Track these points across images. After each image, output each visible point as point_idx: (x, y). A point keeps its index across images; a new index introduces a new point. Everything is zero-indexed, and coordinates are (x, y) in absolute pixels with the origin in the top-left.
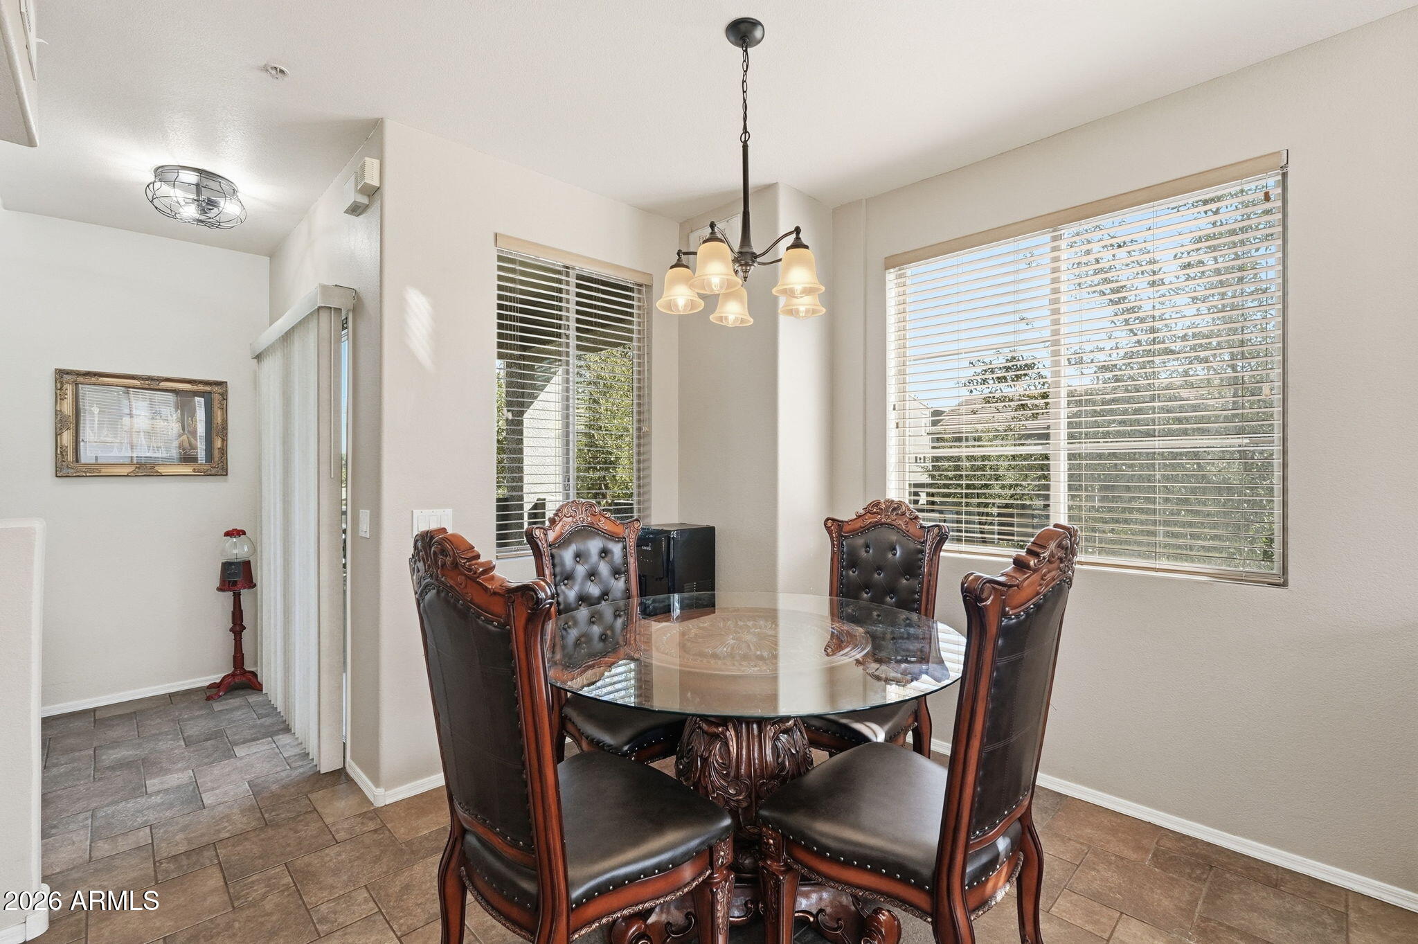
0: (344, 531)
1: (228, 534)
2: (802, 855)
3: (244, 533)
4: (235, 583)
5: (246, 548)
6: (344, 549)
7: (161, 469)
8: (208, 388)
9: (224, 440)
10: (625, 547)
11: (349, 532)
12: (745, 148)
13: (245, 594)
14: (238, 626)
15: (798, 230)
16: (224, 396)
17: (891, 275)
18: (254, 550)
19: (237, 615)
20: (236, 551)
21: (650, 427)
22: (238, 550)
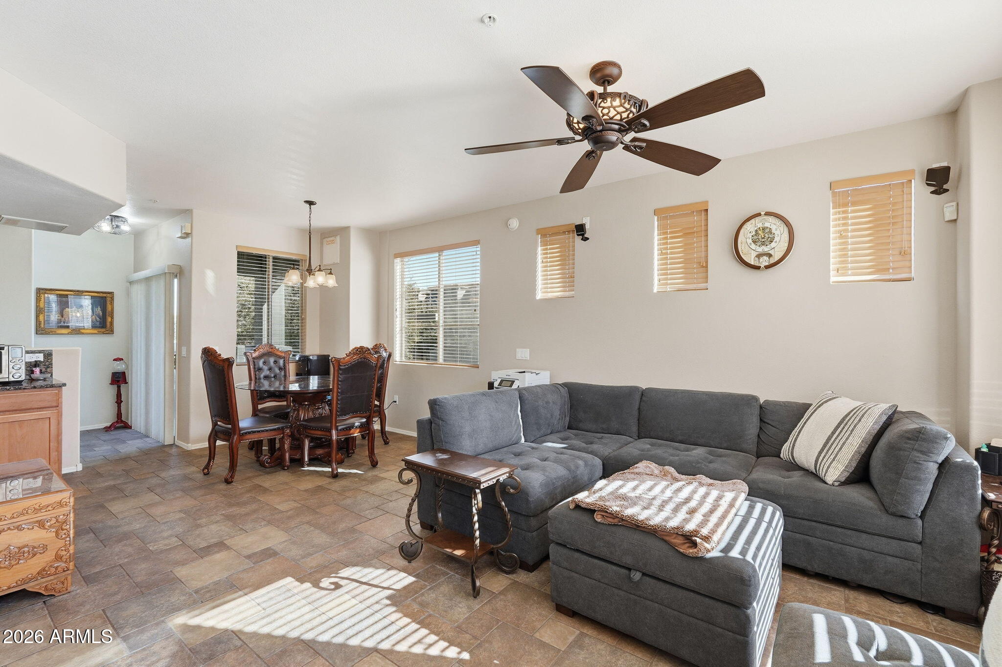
0: (175, 355)
1: (115, 360)
2: (309, 431)
3: (122, 359)
4: (118, 381)
5: (124, 366)
6: (175, 362)
7: (82, 331)
8: (105, 295)
9: (112, 318)
10: (284, 360)
11: (177, 356)
12: (310, 237)
13: (123, 386)
14: (119, 401)
15: (320, 266)
16: (112, 299)
17: (398, 260)
18: (127, 366)
19: (119, 395)
20: (119, 367)
21: (305, 316)
22: (120, 367)
